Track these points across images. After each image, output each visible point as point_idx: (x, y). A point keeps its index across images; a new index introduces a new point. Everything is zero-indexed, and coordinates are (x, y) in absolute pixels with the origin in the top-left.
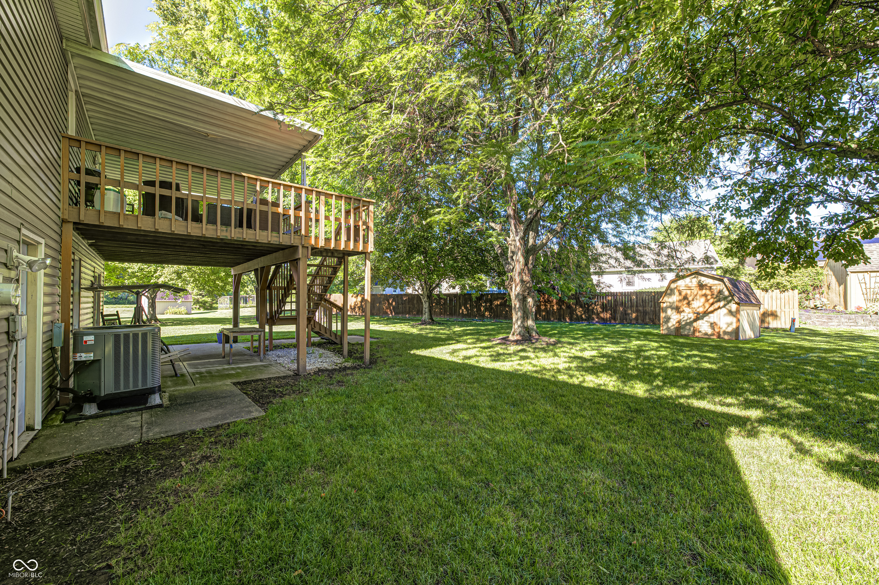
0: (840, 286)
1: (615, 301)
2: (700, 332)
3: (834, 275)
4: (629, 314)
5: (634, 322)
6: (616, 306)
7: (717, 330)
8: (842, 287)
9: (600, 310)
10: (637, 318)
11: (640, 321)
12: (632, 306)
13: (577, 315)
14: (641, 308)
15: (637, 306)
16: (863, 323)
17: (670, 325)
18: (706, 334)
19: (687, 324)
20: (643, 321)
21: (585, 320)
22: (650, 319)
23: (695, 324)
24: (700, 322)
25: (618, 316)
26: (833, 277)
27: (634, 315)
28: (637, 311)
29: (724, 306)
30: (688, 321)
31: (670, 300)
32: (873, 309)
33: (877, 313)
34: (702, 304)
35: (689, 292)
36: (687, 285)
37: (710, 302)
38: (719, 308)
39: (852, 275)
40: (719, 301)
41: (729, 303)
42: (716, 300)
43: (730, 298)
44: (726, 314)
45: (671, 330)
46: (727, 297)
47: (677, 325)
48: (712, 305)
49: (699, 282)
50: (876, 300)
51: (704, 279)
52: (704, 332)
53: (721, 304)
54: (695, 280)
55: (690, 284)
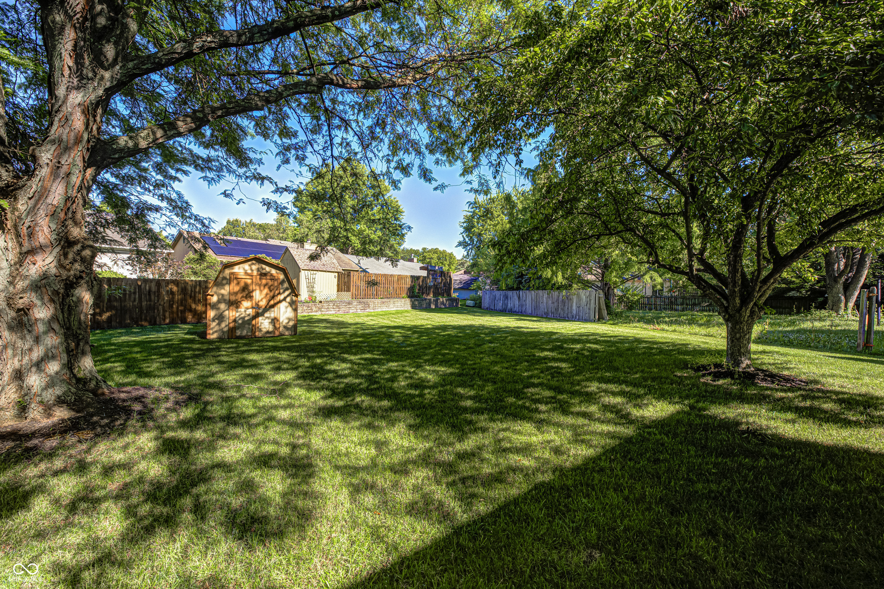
2: (260, 330)
5: (105, 325)
7: (278, 326)
10: (109, 320)
15: (109, 301)
16: (315, 309)
17: (223, 325)
19: (244, 322)
20: (119, 323)
23: (254, 322)
24: (260, 319)
27: (106, 315)
29: (285, 299)
30: (246, 318)
31: (223, 291)
32: (318, 299)
33: (321, 302)
34: (263, 296)
35: (249, 281)
36: (246, 273)
37: (272, 294)
38: (280, 302)
39: (303, 272)
40: (279, 294)
41: (288, 296)
42: (277, 292)
43: (290, 291)
44: (287, 307)
45: (223, 332)
46: (287, 289)
47: (231, 325)
48: (273, 297)
49: (258, 270)
50: (313, 292)
51: (264, 266)
52: (264, 330)
53: (282, 297)
54: (254, 267)
55: (249, 271)
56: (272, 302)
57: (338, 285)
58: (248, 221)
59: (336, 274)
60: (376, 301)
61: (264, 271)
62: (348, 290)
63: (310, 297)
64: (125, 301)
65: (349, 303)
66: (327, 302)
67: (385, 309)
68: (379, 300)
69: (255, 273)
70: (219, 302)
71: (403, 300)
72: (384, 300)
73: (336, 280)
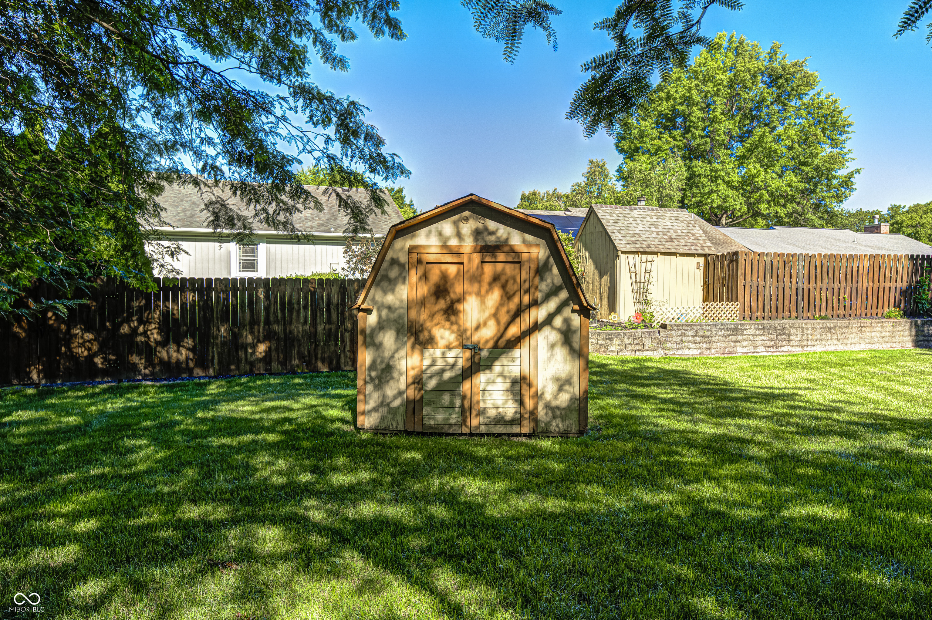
0: (601, 277)
1: (206, 306)
2: (481, 413)
3: (591, 257)
4: (244, 347)
5: (261, 368)
6: (207, 321)
7: (529, 404)
8: (605, 279)
9: (155, 336)
10: (267, 358)
11: (275, 366)
12: (254, 322)
13: (74, 358)
14: (277, 328)
15: (267, 322)
16: (650, 344)
17: (390, 392)
18: (500, 419)
19: (442, 387)
20: (283, 364)
21: (105, 373)
22: (301, 357)
23: (466, 387)
24: (482, 378)
25: (214, 352)
26: (590, 262)
27: (262, 348)
28: (269, 336)
29: (549, 320)
30: (446, 376)
31: (390, 299)
32: (658, 319)
33: (664, 326)
34: (487, 314)
35: (452, 270)
36: (446, 248)
37: (513, 305)
38: (536, 327)
39: (623, 257)
40: (535, 303)
41: (559, 310)
42: (526, 299)
43: (564, 295)
44: (552, 346)
45: (392, 411)
46: (554, 292)
47: (412, 393)
48: (518, 313)
49: (477, 234)
50: (646, 302)
51: (492, 225)
52: (492, 413)
53: (541, 313)
54: (467, 229)
55: (454, 242)
56: (513, 331)
57: (706, 286)
58: (551, 192)
59: (701, 260)
60: (809, 325)
61: (491, 239)
62: (732, 297)
63: (640, 314)
64: (291, 323)
65: (735, 331)
66: (680, 326)
67: (834, 346)
68: (818, 323)
69: (468, 244)
70: (381, 326)
71: (888, 324)
72: (831, 323)
73: (700, 274)
